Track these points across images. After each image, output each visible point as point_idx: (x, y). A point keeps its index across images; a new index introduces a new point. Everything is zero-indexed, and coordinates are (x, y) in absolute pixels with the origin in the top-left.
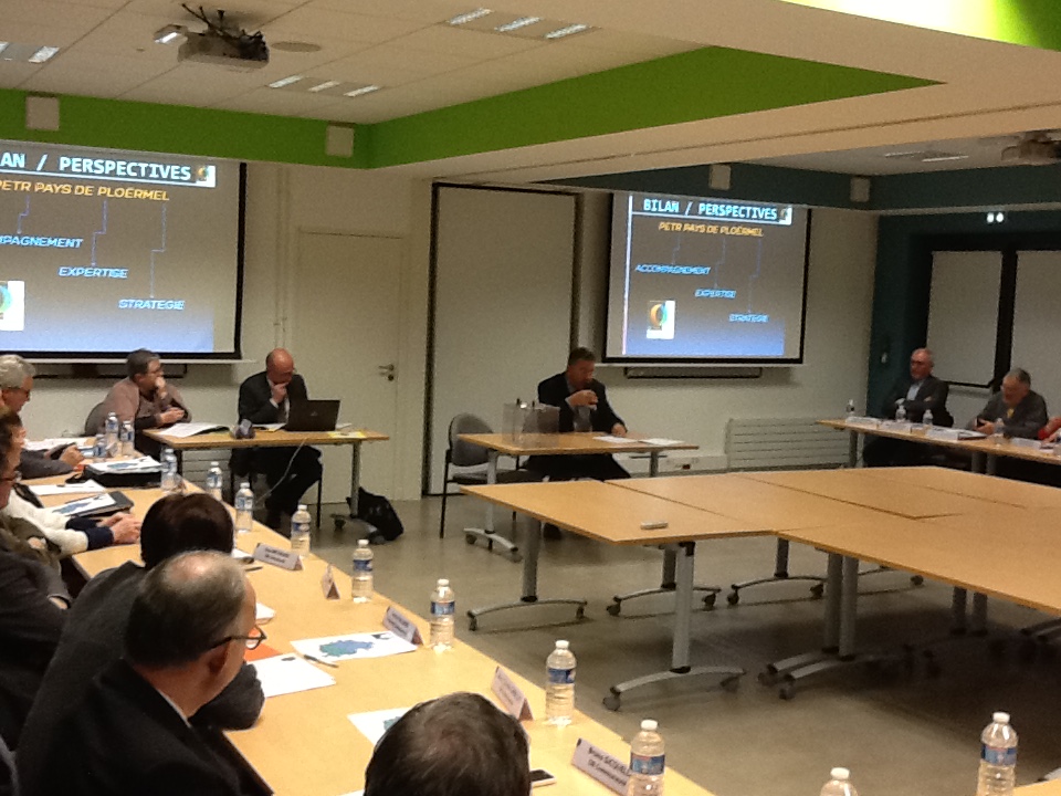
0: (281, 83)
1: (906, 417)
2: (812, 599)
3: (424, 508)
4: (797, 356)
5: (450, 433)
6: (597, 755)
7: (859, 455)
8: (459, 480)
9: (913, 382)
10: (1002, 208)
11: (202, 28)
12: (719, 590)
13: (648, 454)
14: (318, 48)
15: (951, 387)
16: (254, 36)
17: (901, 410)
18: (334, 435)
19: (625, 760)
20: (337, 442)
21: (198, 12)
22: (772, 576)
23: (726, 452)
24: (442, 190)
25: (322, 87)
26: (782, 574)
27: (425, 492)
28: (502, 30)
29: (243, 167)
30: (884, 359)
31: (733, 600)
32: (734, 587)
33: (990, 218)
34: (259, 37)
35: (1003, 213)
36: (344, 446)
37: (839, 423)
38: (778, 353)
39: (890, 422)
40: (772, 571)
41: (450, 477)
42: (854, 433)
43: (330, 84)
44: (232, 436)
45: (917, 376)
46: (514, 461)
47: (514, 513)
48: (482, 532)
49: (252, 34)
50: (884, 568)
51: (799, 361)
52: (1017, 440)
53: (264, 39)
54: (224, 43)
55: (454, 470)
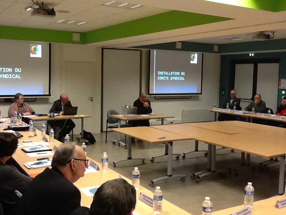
0: (60, 22)
1: (229, 108)
2: (205, 157)
3: (101, 135)
4: (200, 92)
5: (108, 115)
6: (145, 197)
7: (217, 118)
8: (110, 127)
9: (231, 99)
10: (253, 52)
11: (37, 7)
12: (180, 155)
13: (161, 119)
14: (69, 12)
15: (241, 100)
16: (52, 9)
17: (228, 106)
18: (76, 116)
19: (152, 198)
20: (77, 118)
21: (36, 2)
22: (194, 151)
23: (182, 118)
24: (104, 50)
25: (71, 22)
26: (197, 150)
27: (102, 131)
28: (119, 6)
29: (50, 44)
30: (223, 93)
31: (184, 157)
32: (184, 154)
33: (250, 55)
34: (53, 9)
35: (254, 54)
36: (79, 119)
37: (212, 110)
38: (195, 92)
39: (225, 109)
40: (194, 149)
41: (108, 127)
42: (216, 113)
43: (73, 21)
44: (48, 117)
45: (232, 97)
46: (125, 122)
47: (126, 136)
48: (117, 141)
49: (51, 8)
50: (224, 148)
51: (201, 94)
52: (258, 113)
53: (54, 10)
54: (43, 11)
55: (109, 125)
